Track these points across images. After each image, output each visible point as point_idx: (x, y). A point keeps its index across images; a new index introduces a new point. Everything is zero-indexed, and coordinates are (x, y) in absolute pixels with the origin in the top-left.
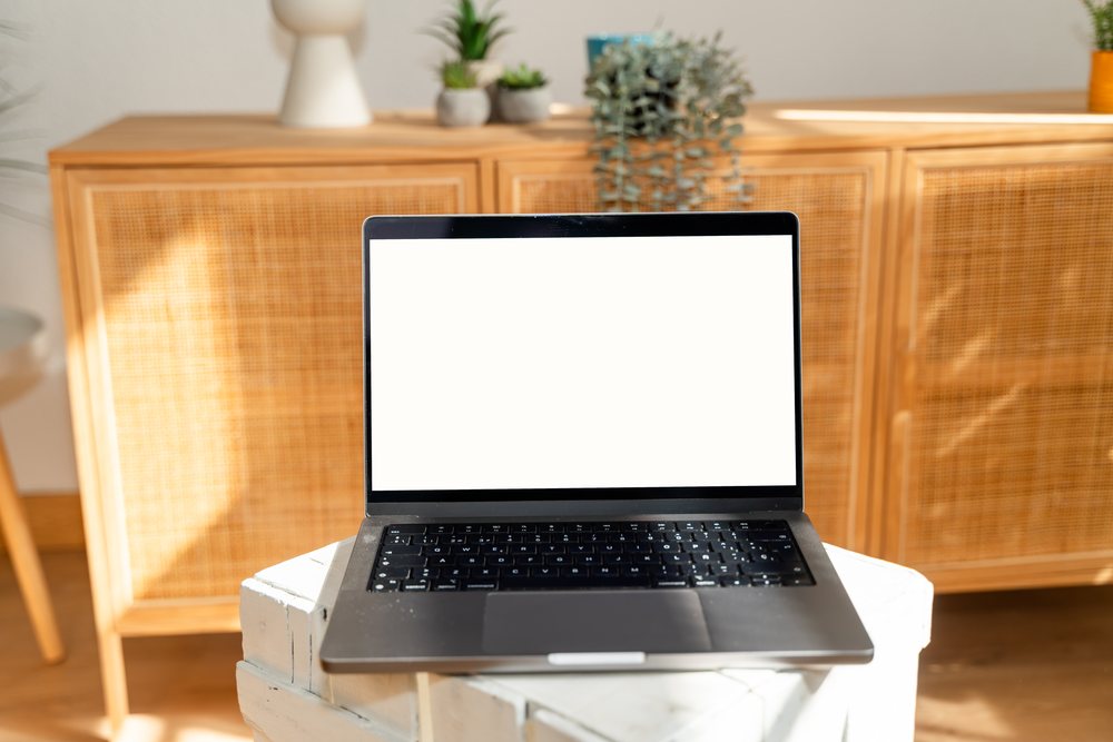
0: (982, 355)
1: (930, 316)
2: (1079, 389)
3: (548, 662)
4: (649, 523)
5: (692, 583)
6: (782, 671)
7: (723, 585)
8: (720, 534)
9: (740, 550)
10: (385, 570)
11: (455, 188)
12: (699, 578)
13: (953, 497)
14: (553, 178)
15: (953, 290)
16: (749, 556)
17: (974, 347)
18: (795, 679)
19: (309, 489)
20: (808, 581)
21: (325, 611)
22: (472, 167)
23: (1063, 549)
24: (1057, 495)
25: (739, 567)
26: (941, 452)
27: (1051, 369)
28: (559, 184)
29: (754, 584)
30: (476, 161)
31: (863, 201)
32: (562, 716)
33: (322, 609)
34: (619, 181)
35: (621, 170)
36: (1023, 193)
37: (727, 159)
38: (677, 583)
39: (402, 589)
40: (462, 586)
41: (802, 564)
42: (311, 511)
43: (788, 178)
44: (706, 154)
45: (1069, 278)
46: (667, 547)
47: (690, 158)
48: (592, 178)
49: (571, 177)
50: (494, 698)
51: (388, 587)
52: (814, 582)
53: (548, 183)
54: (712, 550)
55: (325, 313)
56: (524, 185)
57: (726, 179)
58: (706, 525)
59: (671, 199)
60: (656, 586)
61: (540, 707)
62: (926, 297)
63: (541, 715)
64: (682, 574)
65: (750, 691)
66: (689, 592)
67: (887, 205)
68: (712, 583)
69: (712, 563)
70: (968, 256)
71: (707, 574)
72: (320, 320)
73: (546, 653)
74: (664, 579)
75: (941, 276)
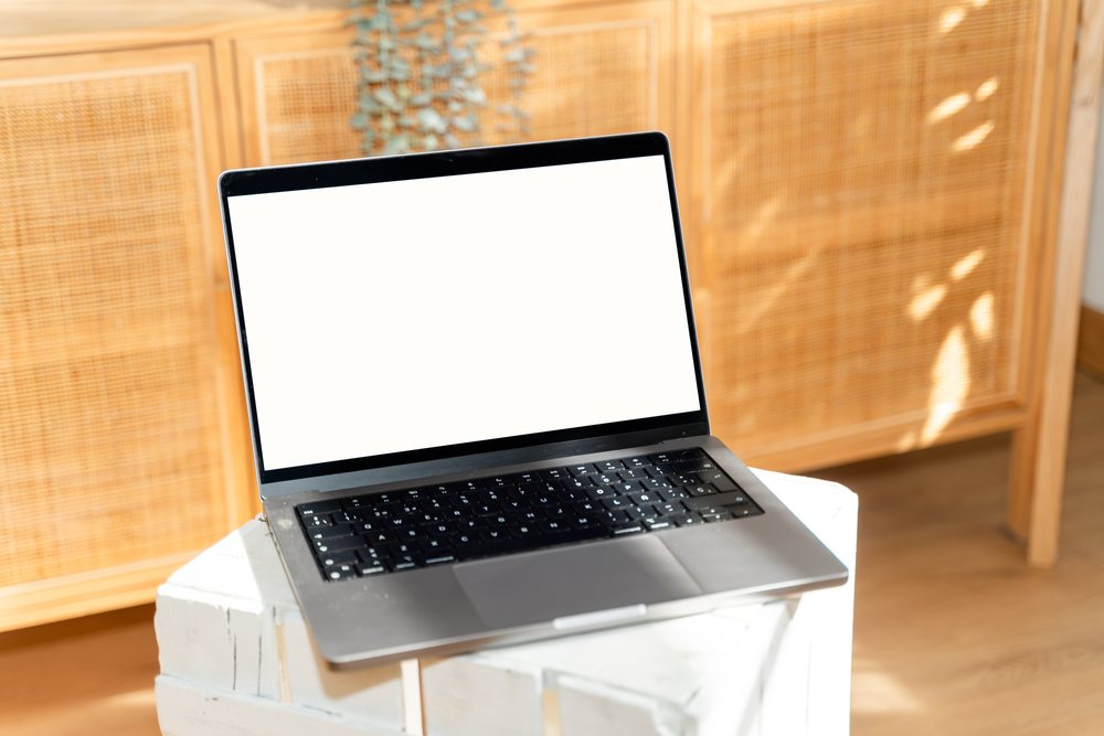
0: (780, 218)
1: (724, 179)
2: (876, 244)
3: (553, 628)
4: (568, 468)
5: (647, 528)
6: (766, 604)
7: (678, 525)
8: (644, 470)
9: (674, 486)
10: (327, 556)
11: (185, 76)
12: (651, 521)
13: (755, 377)
14: (301, 56)
15: (746, 148)
16: (687, 492)
17: (769, 210)
18: (779, 609)
19: (27, 457)
20: (756, 510)
21: (274, 609)
22: (205, 48)
23: (868, 416)
24: (860, 362)
25: (682, 503)
26: (743, 328)
27: (850, 225)
28: (310, 63)
29: (706, 520)
30: (209, 42)
31: (648, 57)
32: (586, 678)
33: (271, 608)
34: (384, 57)
35: (386, 43)
36: (812, 35)
37: (503, 21)
38: (632, 530)
39: (360, 575)
40: (420, 563)
41: (739, 492)
42: (31, 484)
43: (567, 37)
44: (479, 16)
45: (861, 126)
46: (600, 492)
47: (464, 24)
48: (349, 54)
49: (322, 53)
50: (509, 671)
51: (344, 575)
52: (761, 511)
53: (295, 63)
54: (646, 490)
55: (32, 242)
56: (268, 66)
57: (503, 45)
58: (626, 463)
59: (443, 73)
60: (613, 536)
61: (558, 673)
62: (719, 159)
63: (564, 681)
64: (631, 519)
65: (747, 627)
66: (646, 537)
67: (675, 60)
68: (666, 524)
69: (655, 503)
70: (760, 110)
71: (656, 516)
72: (26, 250)
73: (550, 618)
74: (616, 526)
75: (733, 134)
